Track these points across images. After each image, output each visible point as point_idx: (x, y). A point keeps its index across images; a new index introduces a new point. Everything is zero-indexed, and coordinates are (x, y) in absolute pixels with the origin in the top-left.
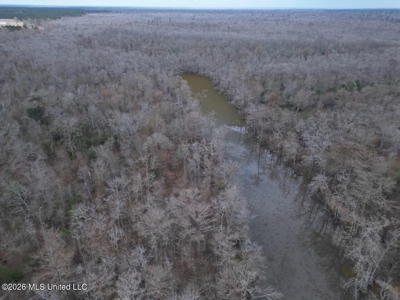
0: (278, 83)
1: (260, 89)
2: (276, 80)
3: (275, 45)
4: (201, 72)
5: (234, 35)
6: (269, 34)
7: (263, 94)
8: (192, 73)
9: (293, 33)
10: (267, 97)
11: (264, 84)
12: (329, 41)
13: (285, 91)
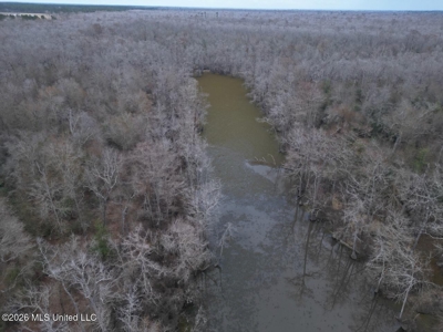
0: (353, 89)
1: (319, 97)
2: (348, 85)
3: (346, 41)
4: (234, 72)
5: (293, 29)
6: (338, 29)
7: (324, 107)
8: (222, 73)
9: (372, 28)
10: (332, 113)
11: (326, 89)
12: (427, 38)
13: (366, 104)
